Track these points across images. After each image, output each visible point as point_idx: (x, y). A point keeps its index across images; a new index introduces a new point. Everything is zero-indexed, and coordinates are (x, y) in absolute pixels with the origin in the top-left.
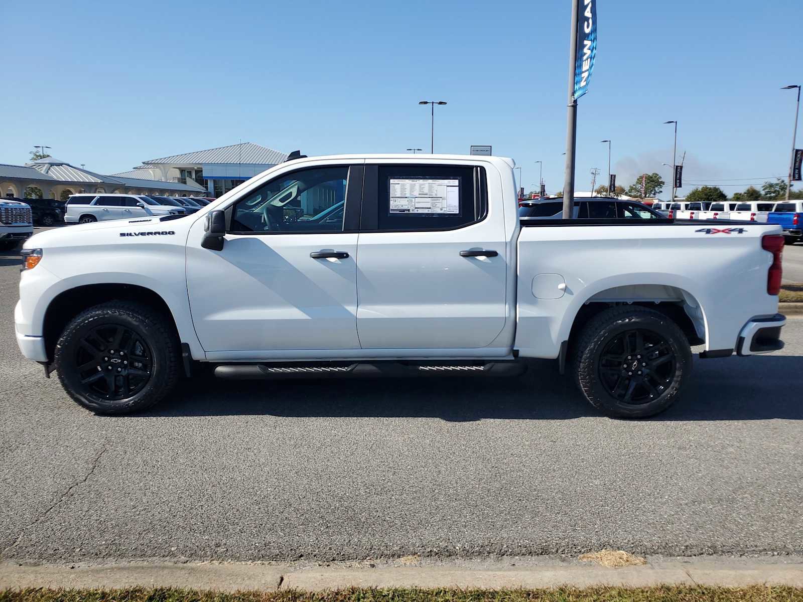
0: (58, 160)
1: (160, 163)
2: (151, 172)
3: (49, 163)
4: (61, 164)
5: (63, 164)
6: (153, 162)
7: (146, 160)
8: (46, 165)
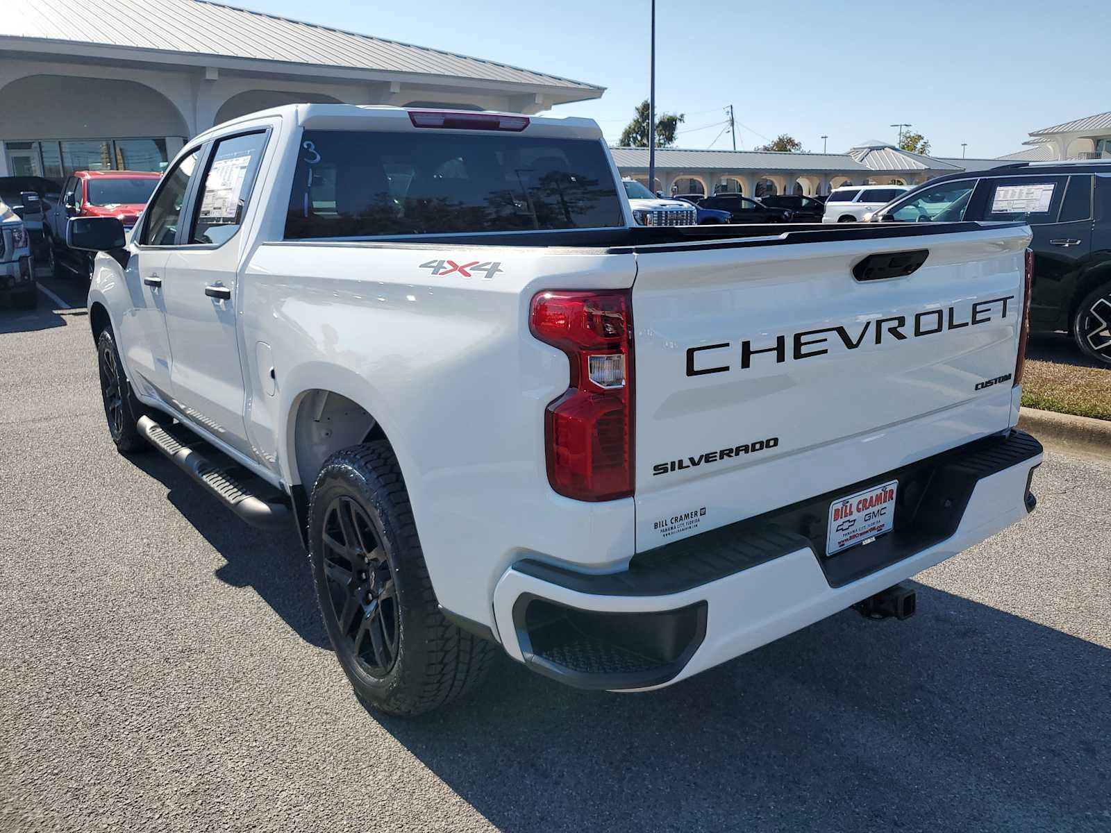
0: (881, 143)
1: (1057, 133)
2: (1050, 147)
3: (869, 148)
4: (883, 148)
5: (885, 147)
6: (1046, 132)
7: (1034, 130)
8: (865, 150)
